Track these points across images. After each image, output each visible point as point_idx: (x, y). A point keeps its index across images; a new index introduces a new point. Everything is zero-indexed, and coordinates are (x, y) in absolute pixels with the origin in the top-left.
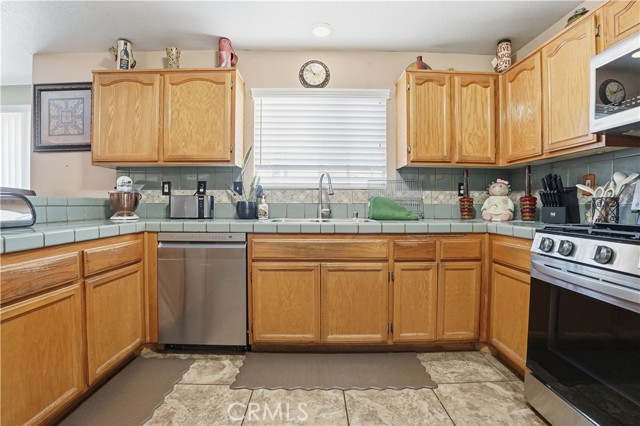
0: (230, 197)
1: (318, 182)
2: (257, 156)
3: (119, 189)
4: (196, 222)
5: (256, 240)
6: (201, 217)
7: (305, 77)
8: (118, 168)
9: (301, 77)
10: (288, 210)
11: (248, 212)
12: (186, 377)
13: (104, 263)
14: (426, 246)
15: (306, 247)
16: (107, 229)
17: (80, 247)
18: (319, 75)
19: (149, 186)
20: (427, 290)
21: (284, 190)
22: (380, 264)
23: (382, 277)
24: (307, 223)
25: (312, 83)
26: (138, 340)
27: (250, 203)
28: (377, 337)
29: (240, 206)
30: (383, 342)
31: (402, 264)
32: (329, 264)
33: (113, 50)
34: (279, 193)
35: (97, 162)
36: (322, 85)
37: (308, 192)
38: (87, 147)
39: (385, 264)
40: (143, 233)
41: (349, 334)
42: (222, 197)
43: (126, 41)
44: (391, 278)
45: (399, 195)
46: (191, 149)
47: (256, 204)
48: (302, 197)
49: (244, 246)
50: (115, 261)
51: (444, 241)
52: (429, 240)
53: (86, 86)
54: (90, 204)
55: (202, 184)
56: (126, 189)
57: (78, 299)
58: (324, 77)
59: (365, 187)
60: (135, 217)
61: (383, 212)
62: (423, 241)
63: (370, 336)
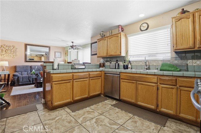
0: (123, 64)
1: (144, 59)
2: (129, 53)
3: (101, 62)
4: (114, 69)
5: (122, 74)
6: (115, 68)
7: (141, 28)
8: (102, 58)
9: (140, 28)
10: (137, 67)
11: (126, 67)
12: (105, 101)
13: (93, 76)
14: (171, 80)
15: (133, 77)
16: (98, 70)
17: (89, 73)
18: (145, 27)
19: (107, 61)
20: (172, 95)
21: (136, 61)
22: (154, 84)
23: (155, 88)
24: (142, 71)
25: (143, 30)
26: (100, 92)
27: (126, 65)
28: (153, 107)
29: (124, 66)
30: (155, 109)
31: (162, 85)
32: (139, 82)
33: (100, 34)
34: (135, 62)
35: (98, 57)
36: (147, 29)
37: (143, 62)
38: (96, 54)
39: (156, 84)
40: (102, 71)
41: (144, 103)
42: (121, 64)
43: (102, 32)
44: (158, 89)
45: (176, 62)
46: (112, 53)
47: (128, 65)
48: (141, 63)
49: (119, 75)
50: (95, 76)
51: (180, 79)
52: (174, 78)
53: (96, 42)
54: (96, 65)
55: (117, 61)
56: (102, 62)
57: (88, 81)
58: (147, 27)
59: (162, 60)
60: (104, 68)
61: (164, 68)
62: (171, 78)
63: (150, 106)
